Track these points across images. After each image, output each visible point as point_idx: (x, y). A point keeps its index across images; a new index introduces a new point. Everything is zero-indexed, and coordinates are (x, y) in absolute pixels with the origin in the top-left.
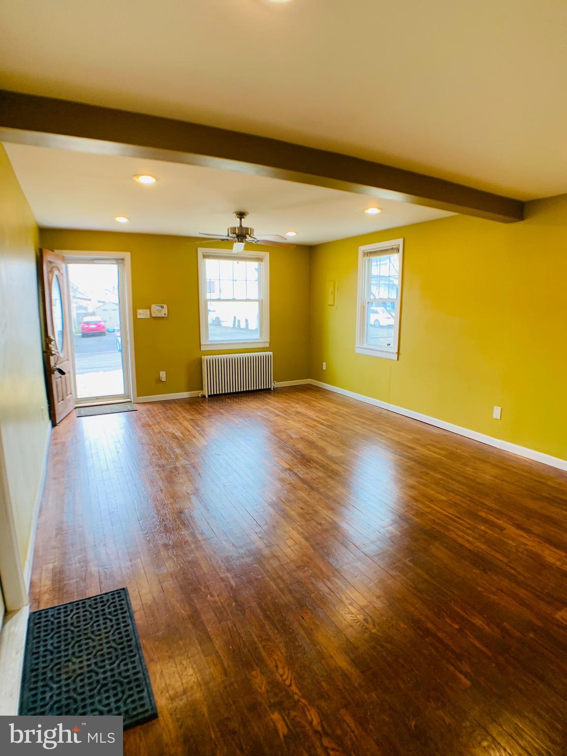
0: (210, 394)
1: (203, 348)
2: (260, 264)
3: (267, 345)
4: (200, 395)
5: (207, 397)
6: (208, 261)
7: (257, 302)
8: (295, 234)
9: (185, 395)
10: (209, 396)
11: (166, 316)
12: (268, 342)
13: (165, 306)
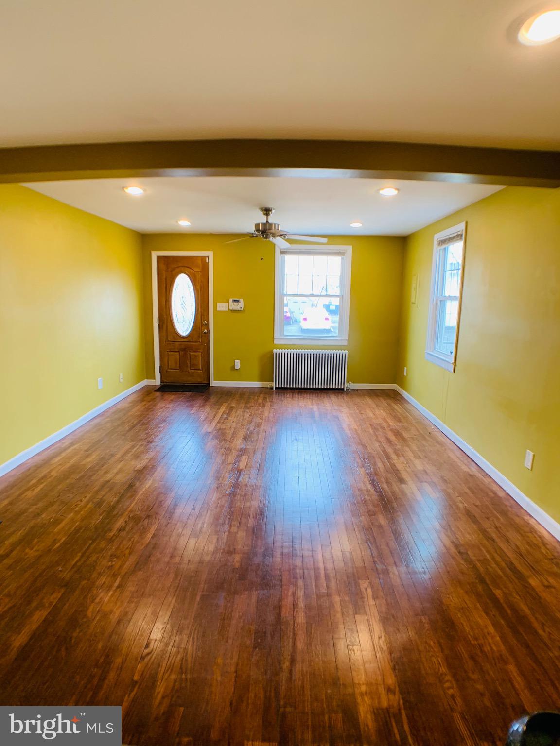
0: (277, 386)
1: (275, 342)
2: (343, 259)
3: (346, 343)
4: (269, 386)
5: (274, 389)
6: (288, 258)
7: (339, 298)
8: (361, 225)
9: (256, 384)
10: (276, 388)
11: (242, 309)
12: (346, 340)
13: (242, 300)
